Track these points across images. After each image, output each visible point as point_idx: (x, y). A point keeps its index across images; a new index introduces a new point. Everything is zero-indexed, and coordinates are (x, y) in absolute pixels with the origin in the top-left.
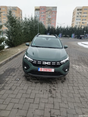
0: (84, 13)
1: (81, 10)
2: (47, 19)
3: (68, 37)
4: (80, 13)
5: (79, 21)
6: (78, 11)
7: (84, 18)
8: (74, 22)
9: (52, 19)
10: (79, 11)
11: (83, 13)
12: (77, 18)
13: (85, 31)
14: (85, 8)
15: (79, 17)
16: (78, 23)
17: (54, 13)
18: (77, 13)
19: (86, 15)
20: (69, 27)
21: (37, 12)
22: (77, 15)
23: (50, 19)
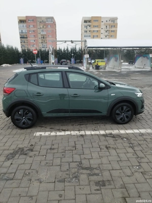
0: (95, 26)
1: (90, 21)
2: (40, 36)
4: (88, 27)
6: (85, 24)
7: (95, 34)
9: (47, 36)
10: (87, 24)
11: (92, 26)
12: (86, 34)
14: (95, 19)
15: (88, 32)
17: (49, 27)
18: (85, 27)
19: (98, 29)
21: (22, 25)
22: (85, 29)
23: (45, 37)
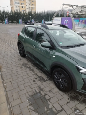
3: (15, 23)
5: (18, 5)
7: (22, 2)
8: (13, 6)
13: (30, 17)
16: (18, 7)
20: (14, 12)
